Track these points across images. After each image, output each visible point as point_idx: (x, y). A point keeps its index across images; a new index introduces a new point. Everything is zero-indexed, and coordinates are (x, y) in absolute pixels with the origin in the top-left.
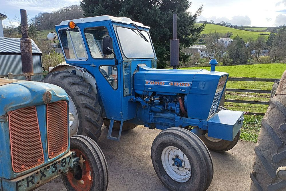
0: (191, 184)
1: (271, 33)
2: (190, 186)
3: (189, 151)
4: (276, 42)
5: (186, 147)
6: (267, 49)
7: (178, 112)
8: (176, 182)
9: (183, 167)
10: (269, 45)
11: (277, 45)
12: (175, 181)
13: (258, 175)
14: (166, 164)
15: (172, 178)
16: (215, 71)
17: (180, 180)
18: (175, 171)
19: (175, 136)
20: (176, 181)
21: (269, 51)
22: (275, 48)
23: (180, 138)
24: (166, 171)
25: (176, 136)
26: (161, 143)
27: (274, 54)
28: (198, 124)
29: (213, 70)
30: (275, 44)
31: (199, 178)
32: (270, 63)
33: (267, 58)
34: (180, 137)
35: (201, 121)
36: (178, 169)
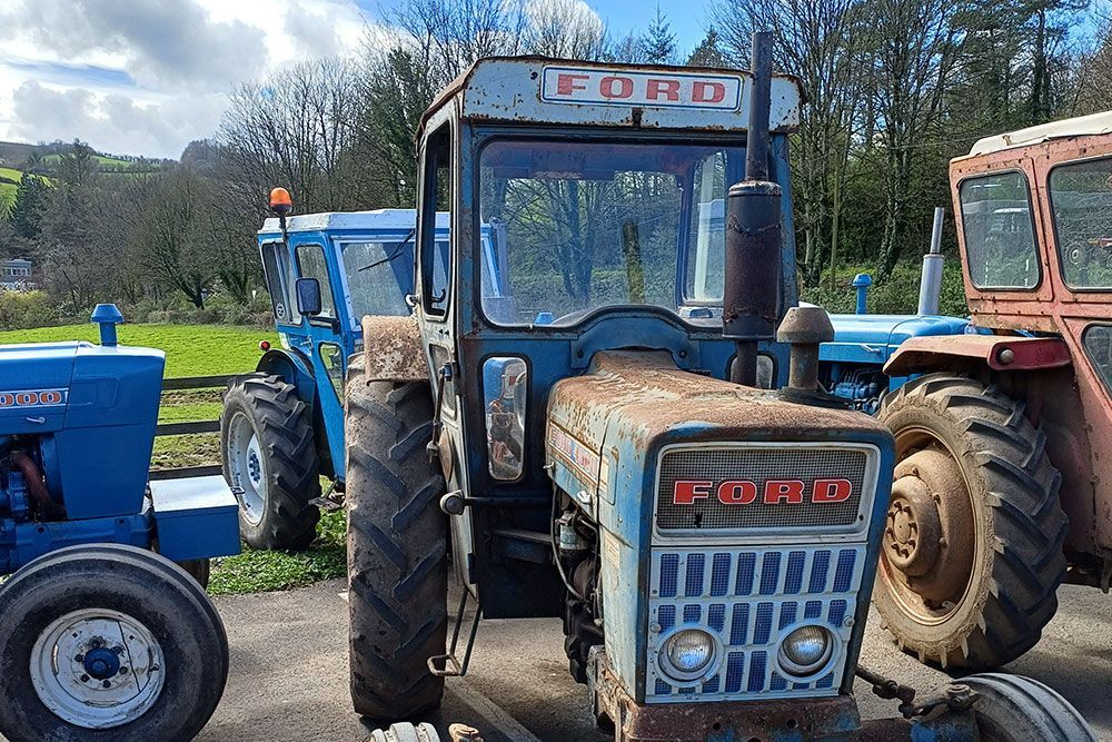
0: (170, 707)
1: (25, 176)
2: (167, 713)
3: (153, 599)
4: (60, 219)
5: (138, 591)
6: (24, 253)
7: (22, 507)
8: (110, 729)
9: (124, 670)
10: (29, 235)
11: (64, 234)
12: (103, 730)
13: (368, 577)
14: (49, 691)
15: (86, 725)
16: (118, 346)
17: (121, 719)
18: (87, 703)
19: (88, 569)
20: (106, 726)
21: (36, 264)
22: (61, 251)
23: (112, 568)
24: (56, 712)
25: (94, 568)
26: (26, 616)
27: (62, 279)
28: (112, 532)
29: (109, 340)
30: (55, 232)
31: (199, 670)
32: (57, 324)
33: (36, 300)
34: (111, 565)
35: (122, 522)
36: (107, 685)
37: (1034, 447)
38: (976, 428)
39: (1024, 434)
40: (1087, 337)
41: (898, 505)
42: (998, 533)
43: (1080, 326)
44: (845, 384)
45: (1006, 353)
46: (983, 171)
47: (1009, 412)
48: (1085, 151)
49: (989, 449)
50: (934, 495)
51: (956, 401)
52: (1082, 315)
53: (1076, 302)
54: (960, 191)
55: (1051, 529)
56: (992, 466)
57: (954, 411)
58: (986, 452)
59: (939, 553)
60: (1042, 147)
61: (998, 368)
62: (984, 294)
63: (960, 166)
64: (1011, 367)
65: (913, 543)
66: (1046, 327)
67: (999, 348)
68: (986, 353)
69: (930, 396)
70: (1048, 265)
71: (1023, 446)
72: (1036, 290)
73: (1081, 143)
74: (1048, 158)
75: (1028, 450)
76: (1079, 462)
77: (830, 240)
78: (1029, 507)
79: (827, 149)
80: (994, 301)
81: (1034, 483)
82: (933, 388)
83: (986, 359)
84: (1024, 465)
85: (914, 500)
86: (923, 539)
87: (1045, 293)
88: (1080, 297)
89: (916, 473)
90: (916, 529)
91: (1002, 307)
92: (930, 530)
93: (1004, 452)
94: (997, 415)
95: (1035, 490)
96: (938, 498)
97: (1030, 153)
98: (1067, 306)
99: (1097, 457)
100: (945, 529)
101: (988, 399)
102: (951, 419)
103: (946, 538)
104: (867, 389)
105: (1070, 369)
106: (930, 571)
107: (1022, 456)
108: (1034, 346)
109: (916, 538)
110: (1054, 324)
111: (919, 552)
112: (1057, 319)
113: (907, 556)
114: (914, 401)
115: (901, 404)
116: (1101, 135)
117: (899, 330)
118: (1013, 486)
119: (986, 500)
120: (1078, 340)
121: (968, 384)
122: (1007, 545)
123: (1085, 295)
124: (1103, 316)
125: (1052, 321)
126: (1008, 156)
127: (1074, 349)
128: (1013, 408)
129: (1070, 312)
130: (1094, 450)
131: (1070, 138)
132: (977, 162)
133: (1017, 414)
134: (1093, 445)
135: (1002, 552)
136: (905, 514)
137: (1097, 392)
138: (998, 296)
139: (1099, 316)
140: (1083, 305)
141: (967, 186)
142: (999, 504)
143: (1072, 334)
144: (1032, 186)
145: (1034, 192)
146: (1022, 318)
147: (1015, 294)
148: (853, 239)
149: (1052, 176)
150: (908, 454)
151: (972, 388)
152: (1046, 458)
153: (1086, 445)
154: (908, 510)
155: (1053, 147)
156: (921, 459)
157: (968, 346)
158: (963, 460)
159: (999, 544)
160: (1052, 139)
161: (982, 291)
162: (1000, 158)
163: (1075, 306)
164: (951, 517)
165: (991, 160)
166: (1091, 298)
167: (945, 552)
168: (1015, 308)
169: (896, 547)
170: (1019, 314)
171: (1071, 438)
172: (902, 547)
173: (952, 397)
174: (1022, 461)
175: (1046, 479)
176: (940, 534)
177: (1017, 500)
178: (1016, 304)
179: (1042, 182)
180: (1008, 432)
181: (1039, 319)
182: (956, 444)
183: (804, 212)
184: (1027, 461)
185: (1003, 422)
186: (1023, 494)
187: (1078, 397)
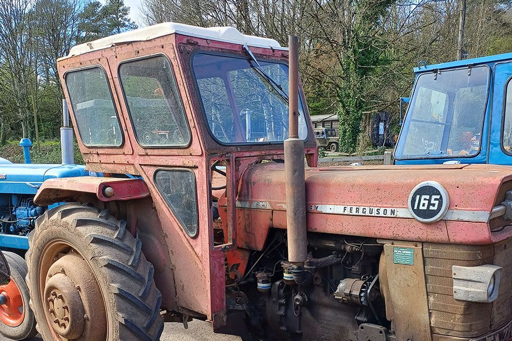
37: (135, 250)
38: (96, 241)
39: (127, 242)
40: (157, 178)
41: (55, 294)
42: (120, 310)
43: (152, 171)
44: (22, 207)
45: (108, 190)
46: (78, 67)
47: (116, 228)
48: (138, 52)
49: (107, 255)
50: (76, 286)
51: (81, 223)
52: (152, 164)
53: (147, 155)
54: (66, 80)
55: (151, 302)
56: (109, 266)
57: (81, 229)
58: (105, 257)
59: (85, 325)
60: (111, 50)
61: (106, 200)
62: (91, 150)
63: (63, 63)
64: (113, 198)
65: (67, 319)
66: (131, 171)
67: (103, 186)
68: (95, 190)
69: (64, 219)
70: (127, 130)
71: (127, 251)
72: (122, 146)
73: (136, 47)
74: (116, 57)
75: (131, 253)
76: (162, 256)
77: (34, 127)
78: (137, 291)
79: (26, 82)
80: (98, 154)
81: (138, 274)
82: (65, 214)
83: (96, 194)
84: (130, 264)
85: (64, 291)
86: (73, 316)
87: (127, 149)
88: (149, 152)
89: (63, 272)
90: (67, 309)
91: (103, 159)
92: (76, 310)
93: (116, 256)
94: (109, 231)
95: (139, 279)
96: (79, 288)
97: (105, 54)
98: (142, 158)
99: (173, 253)
100: (87, 308)
101: (101, 220)
102: (79, 235)
103: (88, 314)
104: (36, 210)
105: (149, 198)
106: (81, 335)
107: (128, 257)
108: (126, 184)
109: (68, 315)
110: (136, 170)
111: (72, 325)
112: (138, 166)
113: (65, 328)
114: (55, 223)
115: (47, 225)
116: (147, 41)
117: (48, 174)
118: (124, 278)
119: (110, 289)
120: (152, 180)
121: (88, 210)
122: (126, 317)
123: (152, 150)
124: (164, 164)
125: (134, 167)
126: (92, 56)
127: (150, 186)
128: (119, 226)
129: (144, 161)
130: (170, 249)
131: (128, 43)
132: (73, 60)
133: (122, 229)
134: (169, 246)
135: (123, 323)
136: (60, 300)
137: (168, 214)
138: (100, 151)
139: (162, 164)
140: (152, 157)
141: (70, 76)
142: (117, 292)
143: (147, 175)
144: (110, 77)
145: (111, 81)
146: (116, 165)
147: (110, 150)
148: (47, 127)
149: (121, 71)
150: (58, 257)
151: (91, 213)
152: (143, 255)
153: (165, 246)
154: (61, 297)
155: (119, 49)
156: (65, 261)
157: (84, 185)
158: (91, 262)
159: (121, 317)
160: (118, 44)
161: (89, 148)
162: (87, 58)
163: (147, 157)
164: (90, 301)
165: (82, 59)
166: (156, 152)
167: (89, 323)
168: (112, 159)
169: (57, 322)
170: (114, 163)
171: (156, 242)
172: (62, 322)
173: (78, 220)
174: (128, 261)
175: (145, 270)
176: (84, 312)
177: (129, 287)
178: (111, 156)
179: (115, 74)
180: (118, 243)
181: (127, 166)
182: (85, 252)
183: (19, 113)
184: (131, 261)
185: (112, 235)
186: (132, 283)
187: (157, 216)
